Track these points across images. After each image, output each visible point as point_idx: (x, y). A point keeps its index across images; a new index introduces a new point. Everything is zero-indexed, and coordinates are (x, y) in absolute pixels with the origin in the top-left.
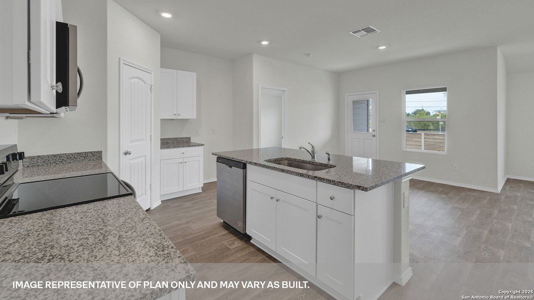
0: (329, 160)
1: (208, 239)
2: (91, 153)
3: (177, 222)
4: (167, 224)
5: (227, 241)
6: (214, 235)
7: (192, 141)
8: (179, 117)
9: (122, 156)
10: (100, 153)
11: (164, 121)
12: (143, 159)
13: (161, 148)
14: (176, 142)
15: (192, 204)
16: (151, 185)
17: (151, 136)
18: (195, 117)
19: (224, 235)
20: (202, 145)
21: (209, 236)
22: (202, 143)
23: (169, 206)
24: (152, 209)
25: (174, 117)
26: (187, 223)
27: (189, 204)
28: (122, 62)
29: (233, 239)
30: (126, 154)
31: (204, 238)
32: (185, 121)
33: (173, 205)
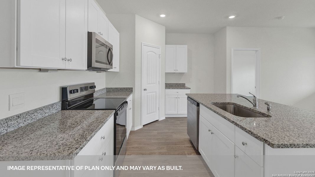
0: (268, 109)
1: (178, 146)
2: (129, 88)
3: (167, 131)
4: (162, 130)
5: (188, 151)
6: (182, 144)
7: (186, 85)
8: (177, 72)
9: (143, 91)
10: (132, 88)
11: (167, 74)
12: (154, 93)
13: (166, 88)
14: (176, 85)
15: (180, 123)
16: (159, 108)
17: (159, 81)
18: (187, 72)
19: (188, 147)
20: (189, 88)
21: (179, 144)
22: (190, 87)
23: (168, 121)
24: (159, 120)
25: (175, 72)
26: (172, 133)
27: (178, 122)
28: (143, 44)
29: (192, 151)
30: (145, 90)
31: (176, 145)
32: (182, 74)
33: (171, 121)
